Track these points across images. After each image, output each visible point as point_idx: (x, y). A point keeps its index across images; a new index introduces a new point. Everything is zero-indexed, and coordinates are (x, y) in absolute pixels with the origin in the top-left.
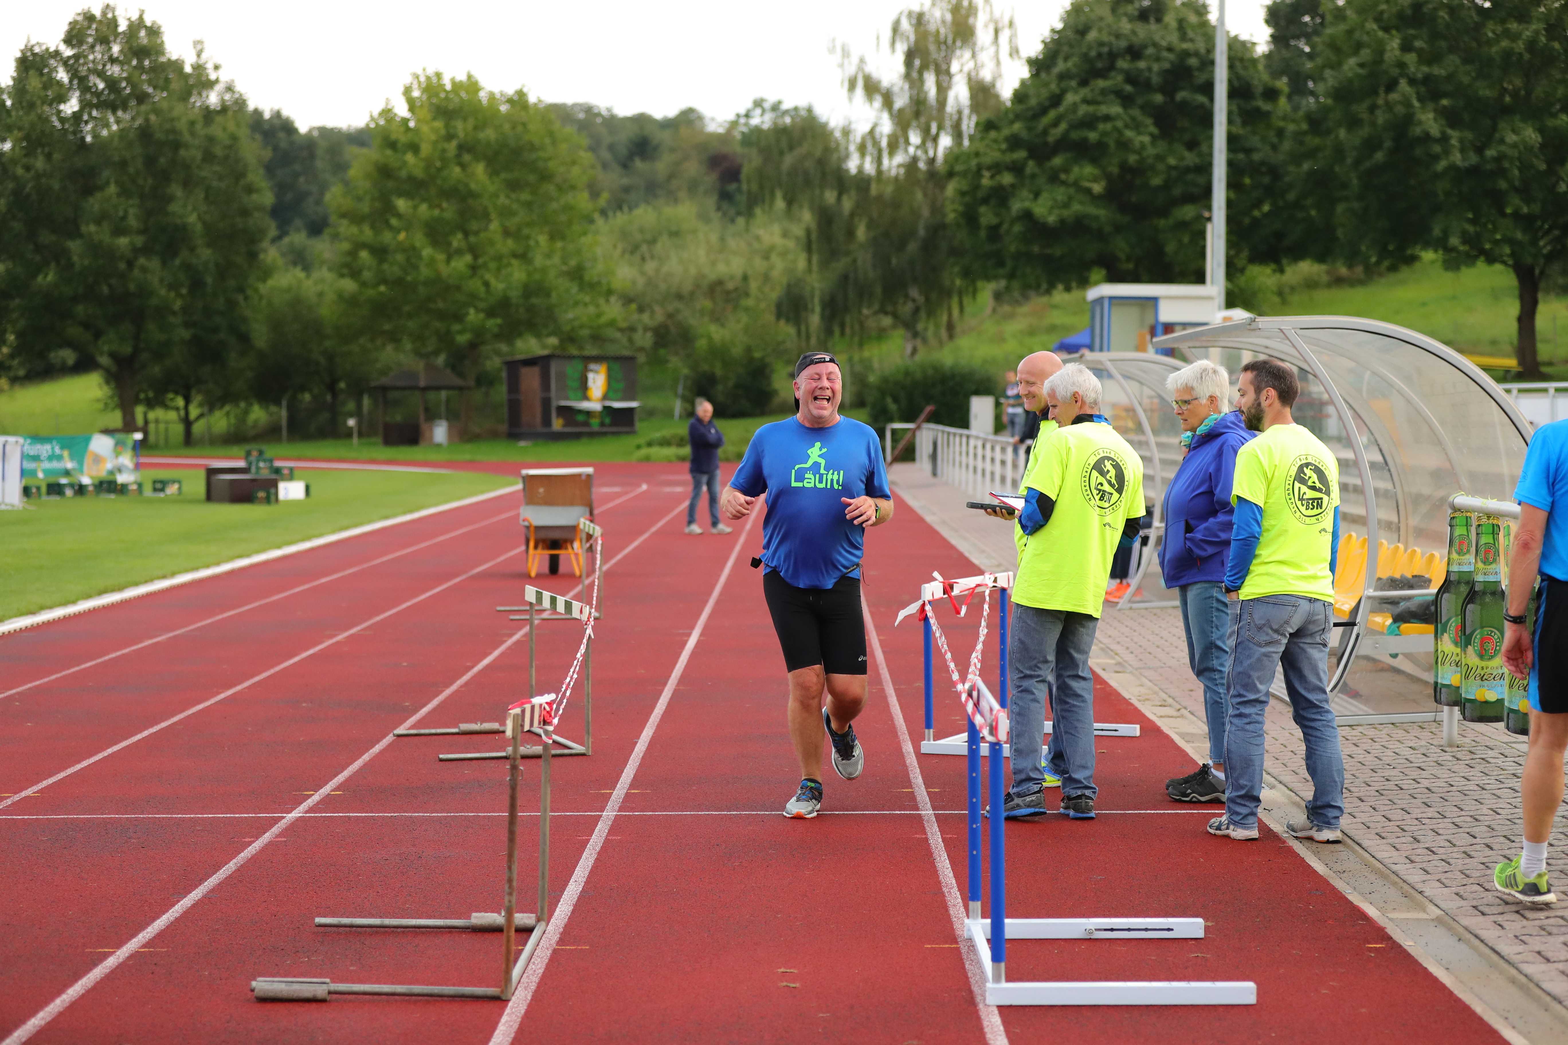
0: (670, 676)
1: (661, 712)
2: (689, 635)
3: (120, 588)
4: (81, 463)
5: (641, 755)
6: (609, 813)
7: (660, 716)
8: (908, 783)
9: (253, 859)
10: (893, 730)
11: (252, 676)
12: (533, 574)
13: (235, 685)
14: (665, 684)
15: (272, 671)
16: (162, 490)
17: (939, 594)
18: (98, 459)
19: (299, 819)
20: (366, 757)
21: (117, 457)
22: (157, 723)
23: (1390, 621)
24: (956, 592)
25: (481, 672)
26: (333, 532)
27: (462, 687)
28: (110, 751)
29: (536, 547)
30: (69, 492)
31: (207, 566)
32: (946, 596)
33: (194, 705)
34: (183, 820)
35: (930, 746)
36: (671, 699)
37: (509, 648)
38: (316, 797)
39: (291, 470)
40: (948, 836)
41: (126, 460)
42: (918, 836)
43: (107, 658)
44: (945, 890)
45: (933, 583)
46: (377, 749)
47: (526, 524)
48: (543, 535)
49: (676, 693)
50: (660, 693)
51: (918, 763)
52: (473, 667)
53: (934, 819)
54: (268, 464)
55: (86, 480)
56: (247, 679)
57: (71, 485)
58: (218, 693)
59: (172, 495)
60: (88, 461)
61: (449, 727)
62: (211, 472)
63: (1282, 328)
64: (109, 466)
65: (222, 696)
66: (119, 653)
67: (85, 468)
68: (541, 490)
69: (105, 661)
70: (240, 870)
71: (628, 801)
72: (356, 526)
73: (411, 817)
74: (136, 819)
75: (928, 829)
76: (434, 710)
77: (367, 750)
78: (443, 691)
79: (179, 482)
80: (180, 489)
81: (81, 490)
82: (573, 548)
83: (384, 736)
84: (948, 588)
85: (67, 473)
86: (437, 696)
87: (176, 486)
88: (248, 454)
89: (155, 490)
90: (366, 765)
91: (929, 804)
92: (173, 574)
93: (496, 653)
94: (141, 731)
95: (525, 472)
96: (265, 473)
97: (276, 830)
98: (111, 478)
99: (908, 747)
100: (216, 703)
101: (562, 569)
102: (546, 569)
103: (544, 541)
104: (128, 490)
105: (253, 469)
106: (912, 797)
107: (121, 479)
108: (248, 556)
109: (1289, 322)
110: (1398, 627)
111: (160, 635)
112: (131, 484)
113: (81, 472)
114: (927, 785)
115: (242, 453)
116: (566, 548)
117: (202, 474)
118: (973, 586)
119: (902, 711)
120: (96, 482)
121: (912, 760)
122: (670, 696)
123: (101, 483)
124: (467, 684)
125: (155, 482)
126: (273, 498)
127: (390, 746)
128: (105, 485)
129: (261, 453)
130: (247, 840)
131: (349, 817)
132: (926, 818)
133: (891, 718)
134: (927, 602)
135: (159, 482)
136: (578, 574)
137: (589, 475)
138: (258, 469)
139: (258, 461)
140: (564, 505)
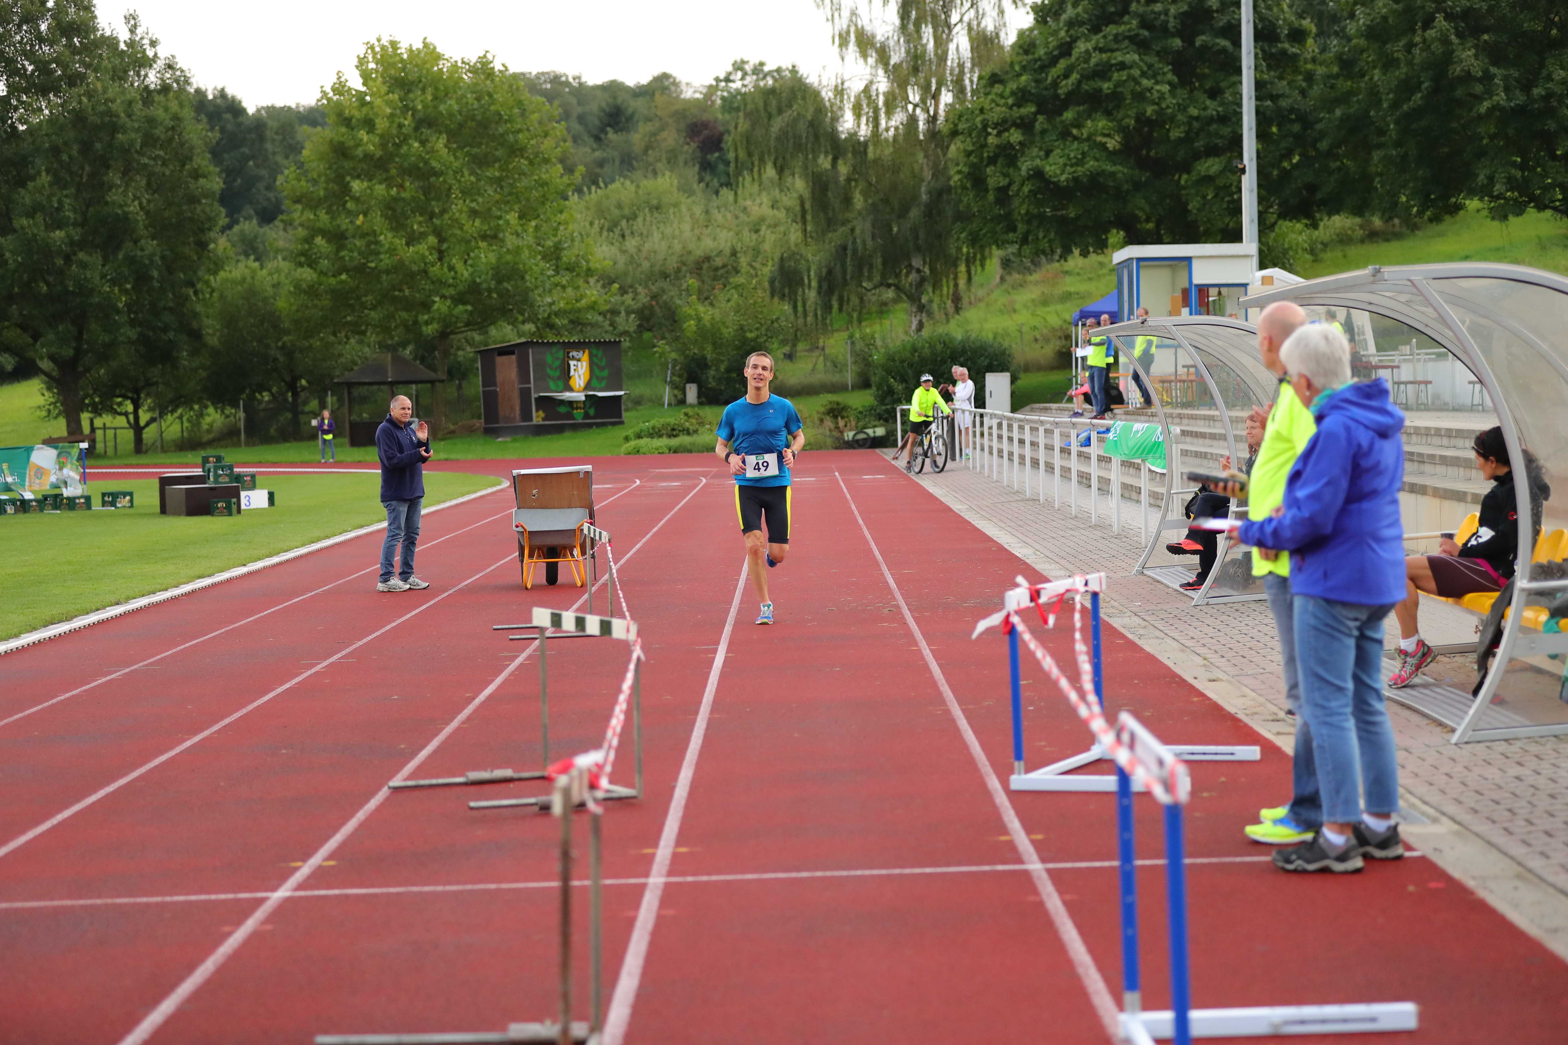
0: (701, 702)
1: (698, 747)
2: (715, 651)
3: (69, 618)
4: (22, 477)
5: (683, 802)
6: (656, 880)
7: (697, 753)
8: (1003, 829)
9: (236, 956)
10: (971, 761)
11: (222, 718)
12: (529, 586)
13: (202, 730)
14: (697, 712)
15: (244, 711)
16: (113, 504)
17: (1026, 602)
18: (40, 472)
19: (288, 900)
20: (361, 815)
21: (61, 469)
22: (114, 779)
23: (1544, 617)
24: (1043, 600)
25: (483, 703)
26: (303, 545)
27: (463, 723)
28: (59, 817)
29: (531, 556)
30: (10, 509)
31: (166, 590)
32: (1033, 604)
33: (157, 756)
34: (148, 905)
35: (1021, 780)
36: (707, 729)
37: (512, 674)
38: (305, 870)
39: (253, 476)
40: (1068, 897)
41: (71, 473)
42: (1032, 898)
43: (54, 701)
44: (1081, 970)
45: (1018, 590)
46: (373, 804)
47: (520, 529)
48: (538, 541)
49: (710, 723)
50: (694, 722)
51: (1012, 802)
52: (474, 699)
53: (1045, 875)
54: (227, 471)
55: (28, 496)
56: (217, 722)
57: (13, 502)
58: (185, 740)
59: (124, 507)
60: (30, 473)
61: (454, 776)
62: (165, 482)
63: (1412, 278)
64: (53, 479)
65: (188, 744)
66: (68, 695)
67: (27, 483)
68: (534, 492)
69: (53, 705)
70: (221, 970)
71: (677, 864)
72: (328, 537)
73: (421, 893)
74: (92, 906)
75: (1041, 888)
76: (435, 752)
77: (361, 805)
78: (443, 729)
79: (131, 494)
80: (131, 501)
81: (23, 506)
82: (572, 555)
83: (379, 788)
84: (1035, 595)
85: (8, 488)
86: (436, 735)
87: (128, 498)
88: (205, 460)
89: (104, 503)
90: (362, 825)
91: (1035, 857)
92: (128, 599)
93: (499, 680)
94: (95, 791)
95: (515, 472)
96: (224, 482)
97: (260, 914)
98: (57, 491)
99: (994, 783)
100: (182, 752)
101: (561, 579)
102: (543, 580)
103: (539, 548)
104: (75, 504)
105: (212, 479)
106: (1011, 847)
107: (67, 492)
108: (209, 576)
109: (1418, 271)
110: (1557, 623)
111: (115, 672)
112: (79, 498)
113: (24, 485)
114: (1028, 831)
115: (199, 461)
116: (565, 556)
117: (156, 483)
118: (1062, 591)
119: (977, 738)
120: (40, 497)
121: (1001, 799)
122: (704, 726)
123: (45, 498)
124: (469, 719)
125: (104, 495)
126: (234, 507)
127: (387, 799)
128: (50, 501)
129: (219, 459)
130: (226, 929)
131: (347, 896)
132: (1035, 875)
133: (965, 747)
134: (1012, 612)
135: (109, 494)
136: (579, 584)
137: (587, 473)
138: (217, 476)
139: (216, 468)
140: (561, 507)
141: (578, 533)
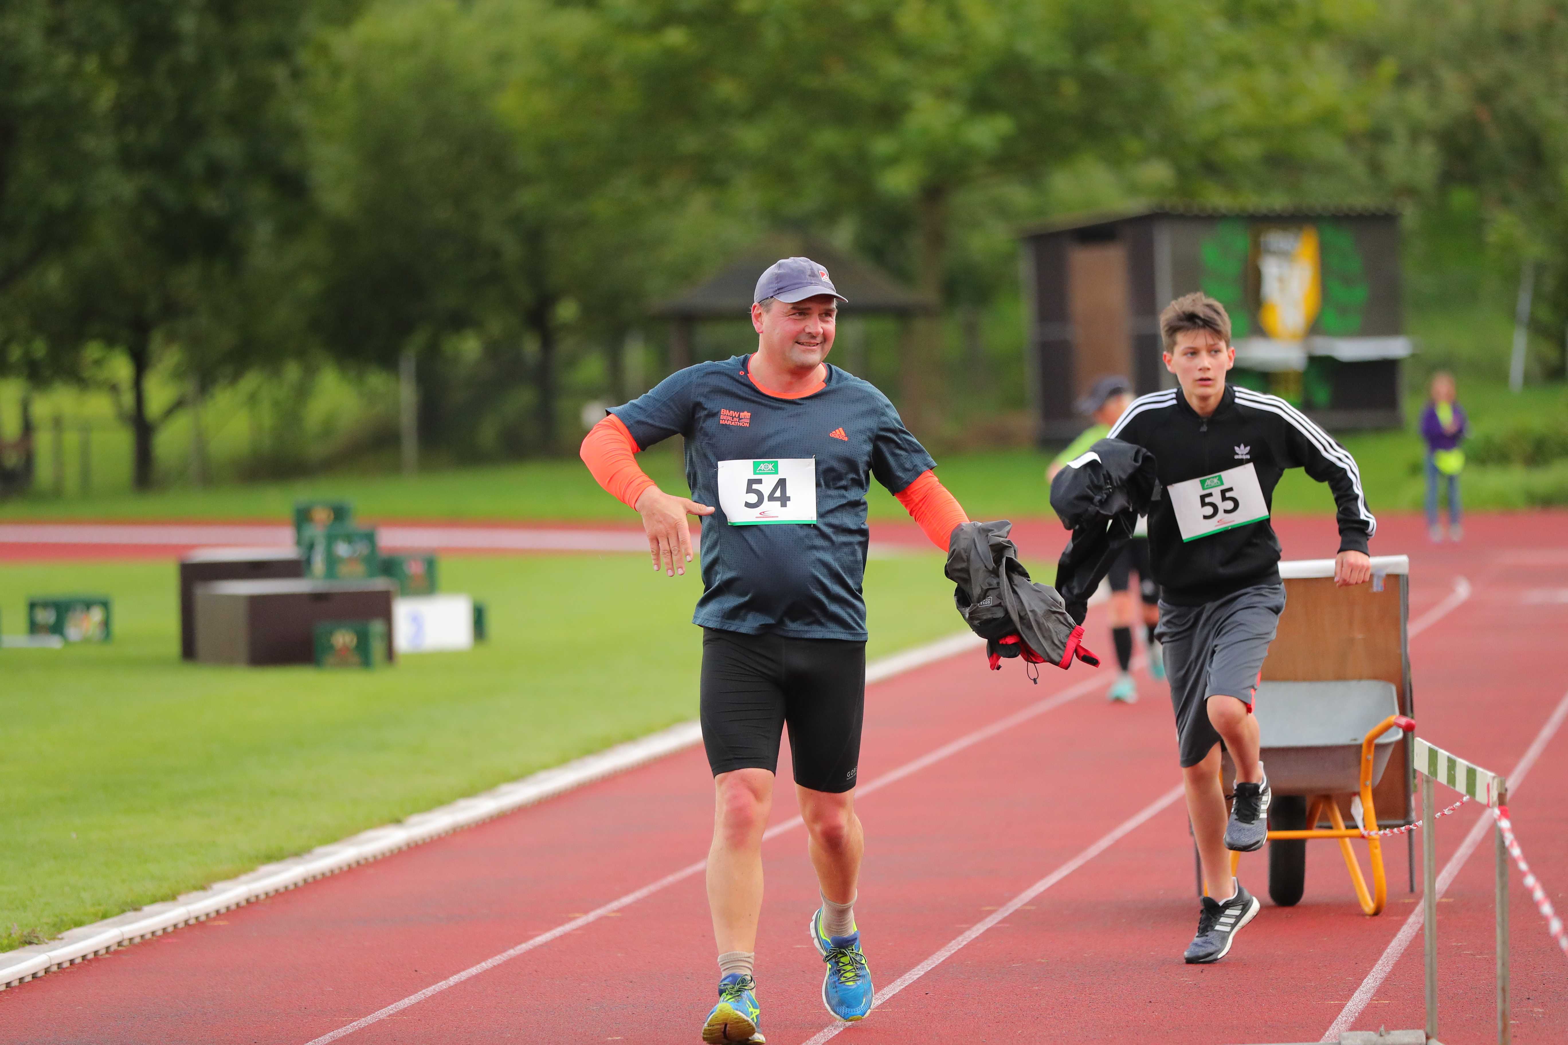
16: (57, 629)
26: (563, 761)
39: (431, 559)
54: (362, 548)
59: (86, 641)
62: (195, 574)
72: (630, 738)
80: (106, 624)
82: (1348, 821)
87: (96, 615)
88: (303, 515)
89: (34, 628)
96: (352, 576)
101: (1314, 889)
105: (319, 567)
116: (1327, 822)
126: (377, 648)
129: (339, 513)
135: (46, 605)
136: (1369, 906)
137: (1394, 579)
138: (332, 561)
139: (331, 539)
140: (1314, 676)
141: (1368, 756)
